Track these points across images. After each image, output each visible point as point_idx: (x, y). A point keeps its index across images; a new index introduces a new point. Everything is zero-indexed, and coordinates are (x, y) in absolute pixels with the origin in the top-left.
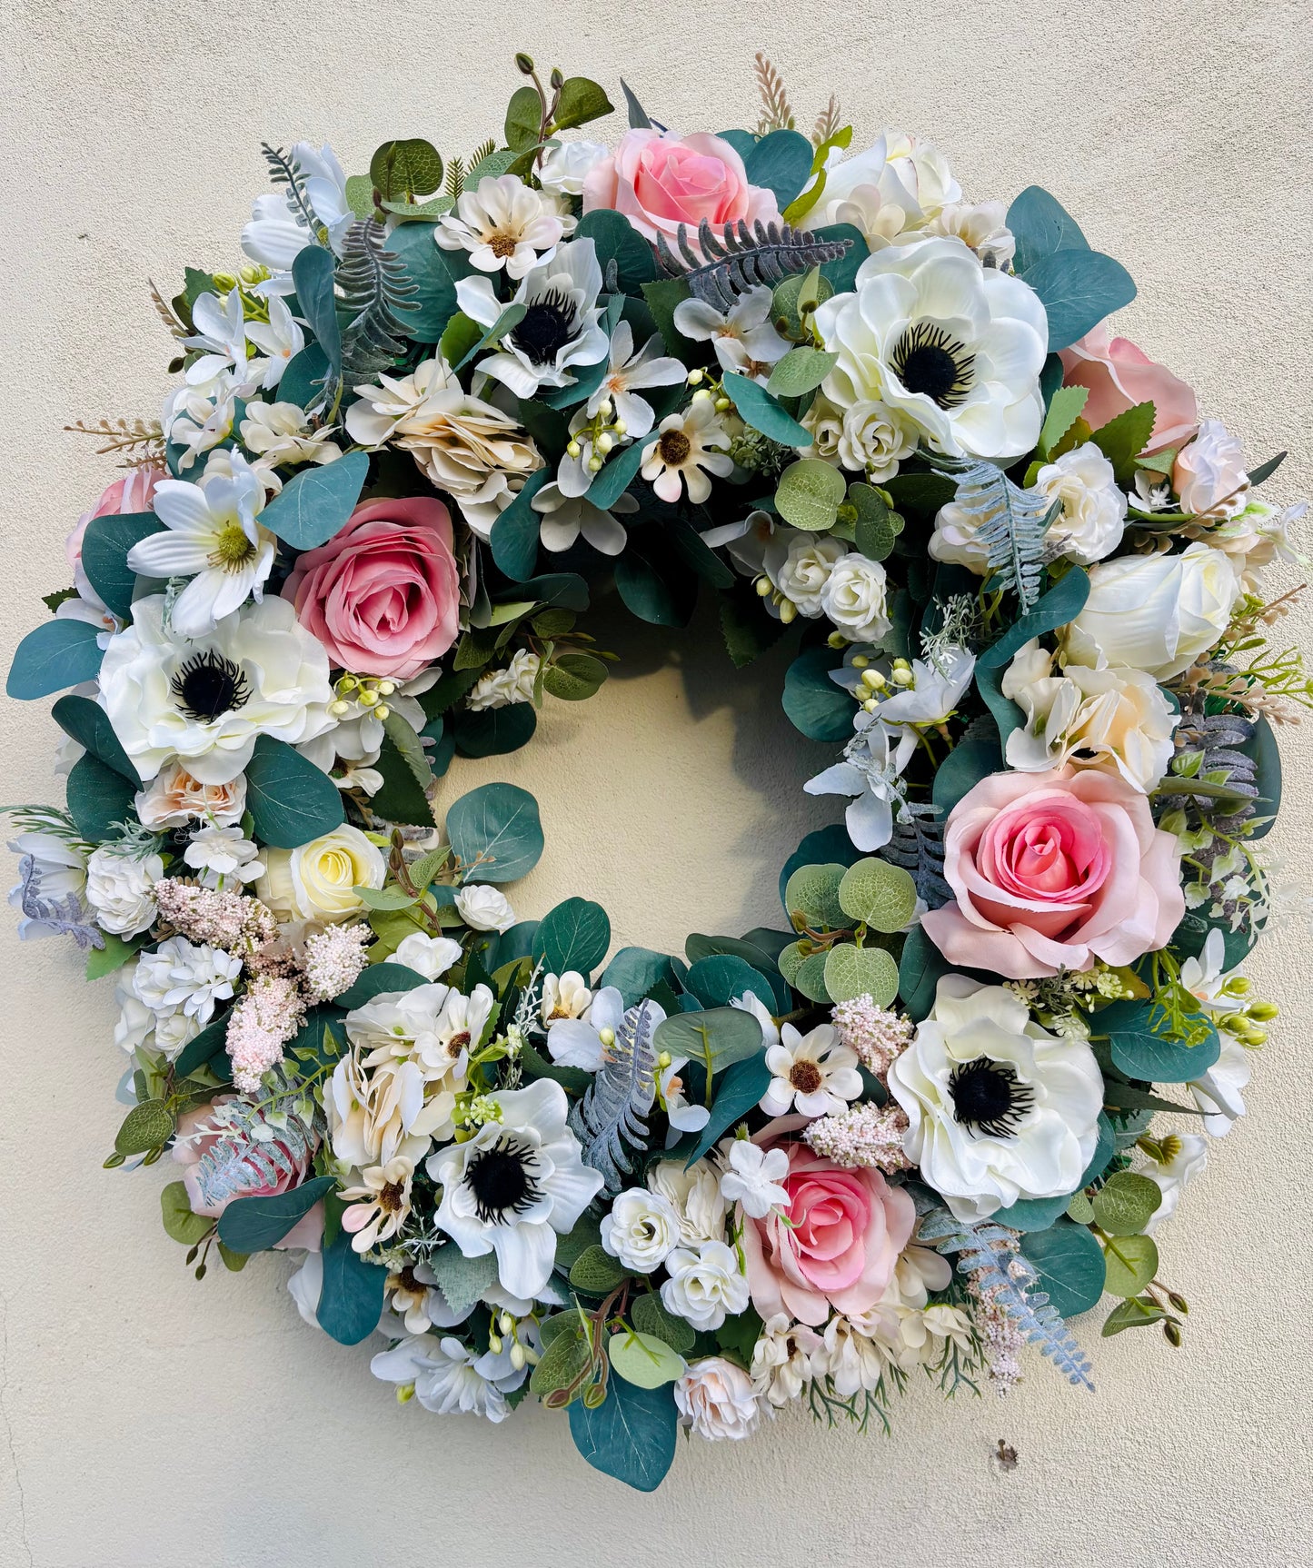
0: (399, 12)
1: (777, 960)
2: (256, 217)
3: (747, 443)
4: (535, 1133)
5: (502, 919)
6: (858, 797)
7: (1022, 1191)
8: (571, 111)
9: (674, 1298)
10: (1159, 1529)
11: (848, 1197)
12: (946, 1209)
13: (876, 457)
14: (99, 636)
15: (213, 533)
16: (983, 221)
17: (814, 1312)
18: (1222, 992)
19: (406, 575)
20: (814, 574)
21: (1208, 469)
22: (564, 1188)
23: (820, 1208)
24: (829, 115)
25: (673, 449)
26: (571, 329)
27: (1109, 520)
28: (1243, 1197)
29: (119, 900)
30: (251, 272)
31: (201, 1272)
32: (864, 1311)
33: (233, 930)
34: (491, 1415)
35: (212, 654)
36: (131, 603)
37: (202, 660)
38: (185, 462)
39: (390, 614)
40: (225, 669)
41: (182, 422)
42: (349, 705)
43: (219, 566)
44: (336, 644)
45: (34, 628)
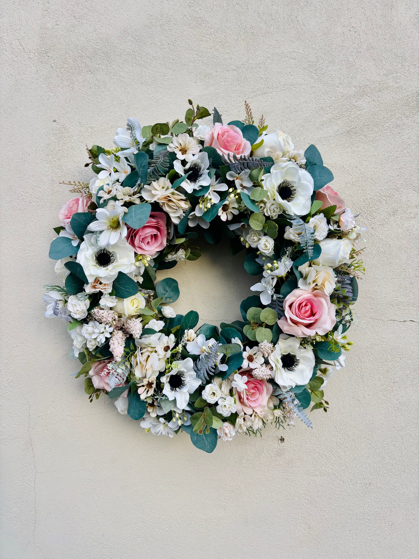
0: (145, 70)
1: (243, 330)
2: (117, 134)
3: (242, 206)
4: (185, 370)
5: (173, 315)
6: (263, 292)
7: (296, 384)
8: (200, 115)
9: (219, 410)
10: (315, 455)
11: (259, 386)
12: (280, 388)
13: (273, 214)
14: (72, 242)
15: (109, 221)
16: (299, 155)
17: (249, 411)
18: (342, 338)
19: (155, 232)
20: (256, 238)
21: (347, 221)
22: (191, 383)
23: (253, 388)
24: (262, 120)
25: (225, 208)
26: (200, 173)
27: (325, 232)
28: (338, 381)
29: (78, 311)
30: (115, 149)
31: (91, 401)
32: (260, 411)
33: (110, 320)
34: (170, 435)
35: (104, 250)
36: (84, 236)
37: (102, 251)
38: (101, 201)
39: (150, 241)
40: (107, 253)
41: (101, 191)
42: (139, 263)
43: (110, 229)
44: (136, 247)
45: (54, 239)
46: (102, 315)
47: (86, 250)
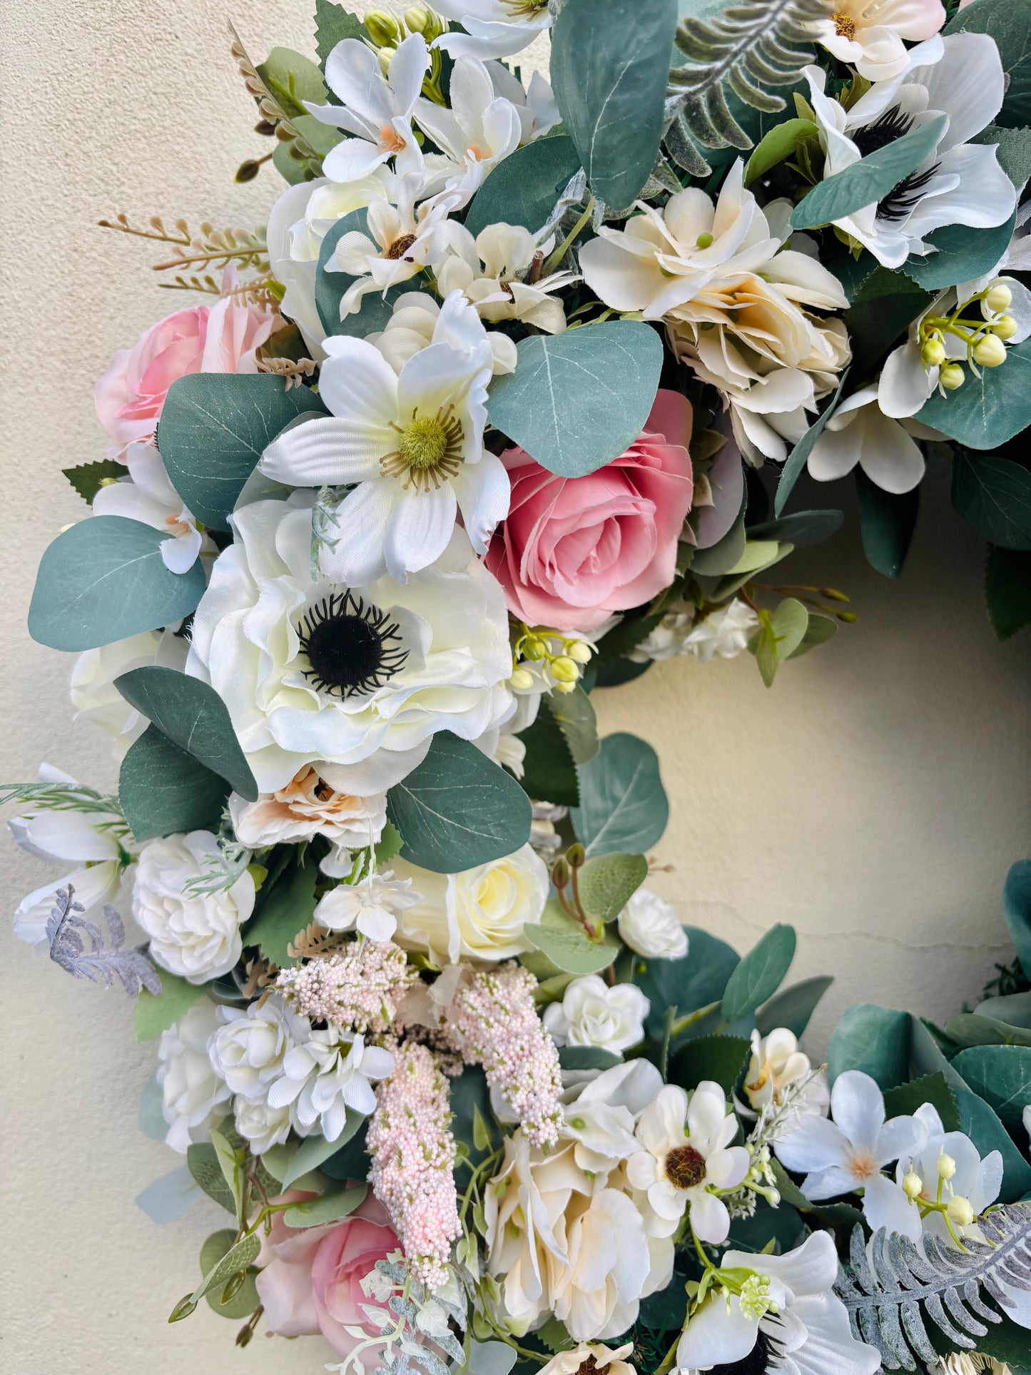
5: (675, 945)
14: (164, 546)
15: (391, 423)
19: (626, 501)
29: (187, 934)
30: (423, 18)
35: (346, 597)
36: (231, 512)
37: (332, 603)
38: (350, 302)
39: (593, 553)
40: (363, 615)
41: (350, 240)
42: (533, 676)
43: (396, 475)
44: (518, 590)
45: (65, 528)
46: (338, 998)
47: (245, 598)
